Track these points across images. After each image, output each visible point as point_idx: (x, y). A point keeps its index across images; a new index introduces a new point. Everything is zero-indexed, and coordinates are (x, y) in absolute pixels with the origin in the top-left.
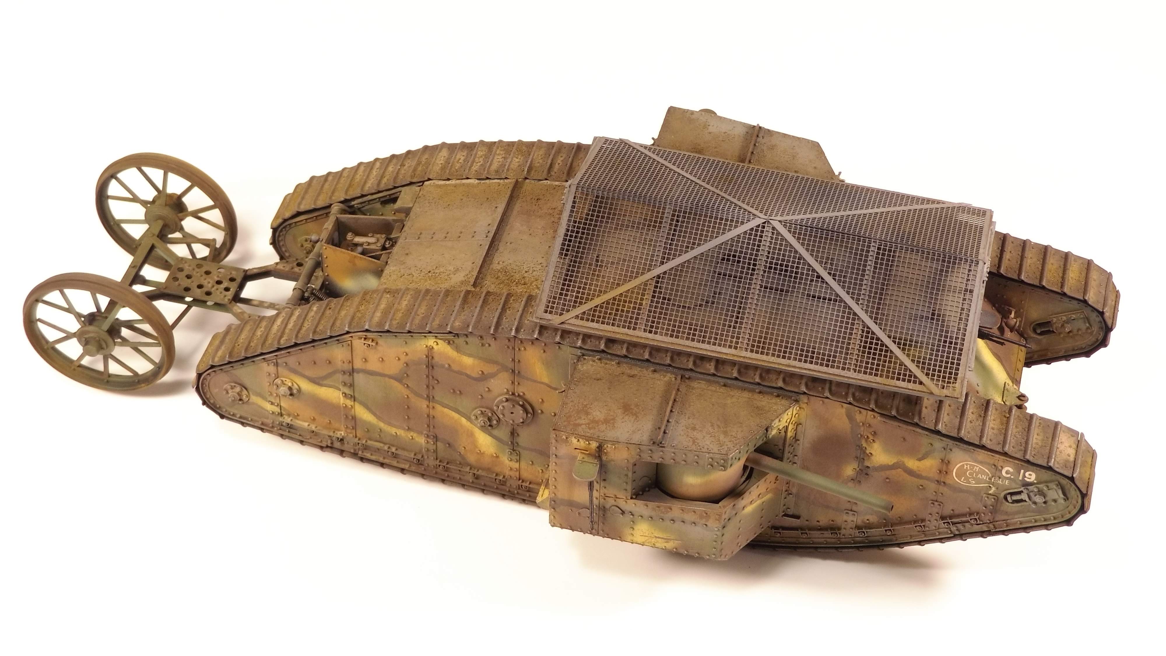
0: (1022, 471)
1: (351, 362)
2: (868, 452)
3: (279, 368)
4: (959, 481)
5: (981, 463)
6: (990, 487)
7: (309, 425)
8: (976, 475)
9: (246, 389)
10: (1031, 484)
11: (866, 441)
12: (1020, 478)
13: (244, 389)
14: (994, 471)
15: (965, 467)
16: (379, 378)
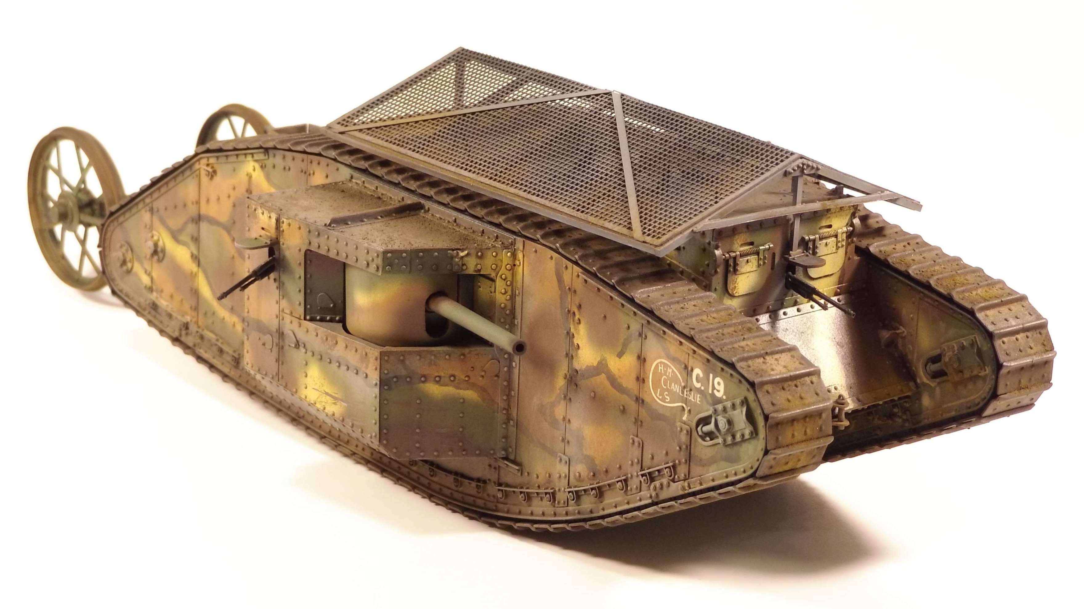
0: (711, 375)
1: (198, 203)
2: (576, 341)
3: (154, 217)
4: (655, 397)
5: (674, 360)
6: (683, 407)
7: (167, 305)
8: (670, 386)
9: (132, 250)
10: (719, 401)
11: (573, 321)
12: (710, 392)
13: (129, 248)
14: (685, 375)
15: (660, 368)
16: (215, 228)
